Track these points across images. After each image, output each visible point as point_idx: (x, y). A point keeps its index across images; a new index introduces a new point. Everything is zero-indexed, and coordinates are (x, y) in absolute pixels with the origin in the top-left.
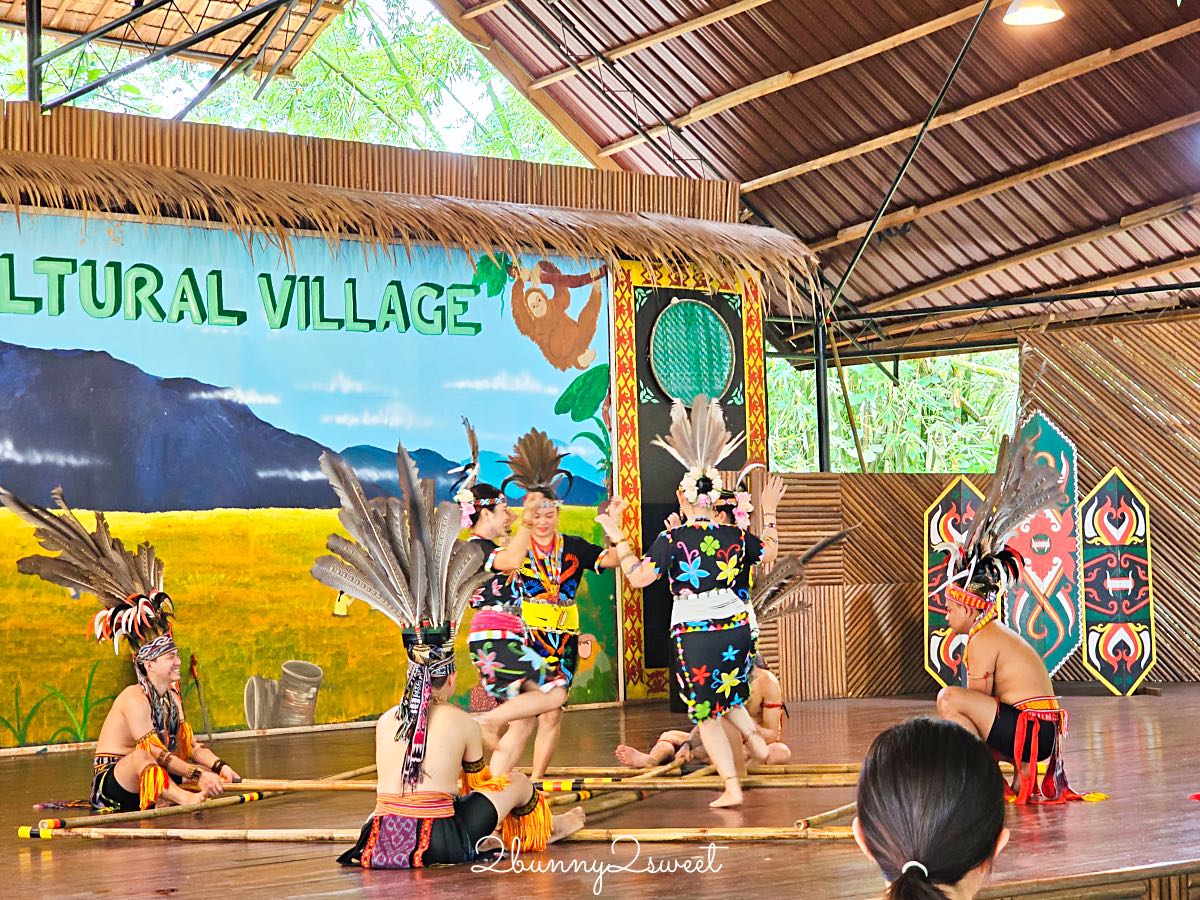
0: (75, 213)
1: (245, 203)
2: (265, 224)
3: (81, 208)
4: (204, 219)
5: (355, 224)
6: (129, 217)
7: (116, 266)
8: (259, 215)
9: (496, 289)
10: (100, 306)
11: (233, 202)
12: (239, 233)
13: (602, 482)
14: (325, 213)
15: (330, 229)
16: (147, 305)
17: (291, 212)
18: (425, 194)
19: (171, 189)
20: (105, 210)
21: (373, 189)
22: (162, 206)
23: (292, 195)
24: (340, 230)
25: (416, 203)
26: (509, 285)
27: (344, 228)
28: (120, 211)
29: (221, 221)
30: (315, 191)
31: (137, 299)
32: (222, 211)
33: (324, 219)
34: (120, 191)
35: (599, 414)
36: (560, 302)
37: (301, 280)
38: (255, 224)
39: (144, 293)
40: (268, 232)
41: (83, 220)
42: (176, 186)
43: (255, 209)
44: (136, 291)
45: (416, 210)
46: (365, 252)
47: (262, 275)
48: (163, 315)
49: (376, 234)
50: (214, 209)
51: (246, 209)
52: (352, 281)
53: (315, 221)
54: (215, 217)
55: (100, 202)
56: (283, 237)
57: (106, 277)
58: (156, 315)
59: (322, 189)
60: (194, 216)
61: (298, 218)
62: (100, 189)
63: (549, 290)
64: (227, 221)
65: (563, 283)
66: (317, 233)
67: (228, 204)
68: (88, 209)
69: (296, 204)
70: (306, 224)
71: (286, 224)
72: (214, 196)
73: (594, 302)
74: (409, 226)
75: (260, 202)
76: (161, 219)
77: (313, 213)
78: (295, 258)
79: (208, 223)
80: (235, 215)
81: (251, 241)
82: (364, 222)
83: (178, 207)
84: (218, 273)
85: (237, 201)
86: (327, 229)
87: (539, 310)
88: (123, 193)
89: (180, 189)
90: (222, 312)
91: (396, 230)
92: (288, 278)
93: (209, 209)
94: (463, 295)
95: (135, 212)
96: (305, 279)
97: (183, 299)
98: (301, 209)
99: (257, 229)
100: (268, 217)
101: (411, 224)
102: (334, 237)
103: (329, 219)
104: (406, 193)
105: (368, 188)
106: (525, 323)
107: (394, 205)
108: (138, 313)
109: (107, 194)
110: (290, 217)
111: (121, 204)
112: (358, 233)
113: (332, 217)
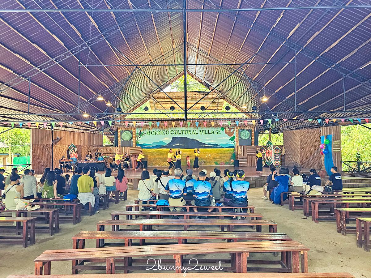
9: (223, 130)
13: (234, 146)
16: (190, 133)
28: (187, 126)
35: (234, 140)
36: (230, 131)
37: (203, 130)
39: (189, 132)
41: (184, 127)
46: (209, 128)
56: (202, 127)
57: (186, 132)
81: (198, 128)
84: (196, 130)
90: (196, 133)
97: (193, 133)
106: (226, 133)
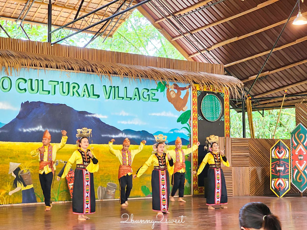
0: (59, 70)
1: (100, 67)
2: (105, 73)
3: (60, 69)
4: (90, 72)
5: (127, 73)
6: (72, 71)
7: (68, 83)
8: (103, 71)
9: (163, 90)
10: (64, 93)
11: (97, 68)
12: (99, 75)
13: (188, 139)
14: (120, 70)
15: (121, 74)
16: (75, 93)
17: (111, 70)
18: (145, 66)
19: (82, 64)
20: (66, 69)
21: (132, 65)
22: (80, 68)
23: (112, 66)
24: (123, 75)
25: (143, 68)
26: (166, 89)
27: (124, 74)
28: (70, 70)
29: (94, 72)
30: (117, 65)
31: (73, 91)
32: (94, 70)
33: (120, 72)
34: (70, 64)
35: (188, 122)
36: (179, 94)
37: (113, 87)
38: (102, 73)
39: (75, 90)
40: (106, 75)
41: (61, 72)
42: (83, 63)
43: (103, 69)
44: (73, 89)
45: (143, 70)
46: (129, 80)
47: (104, 86)
48: (79, 95)
49: (132, 76)
50: (93, 69)
51: (100, 69)
52: (126, 87)
53: (117, 72)
54: (93, 71)
55: (65, 67)
56: (109, 76)
57: (66, 86)
58: (78, 95)
59: (119, 65)
60: (88, 71)
61: (113, 71)
62: (65, 64)
63: (176, 91)
64: (96, 72)
65: (179, 89)
66: (118, 75)
67: (96, 68)
68: (62, 69)
69: (112, 68)
70: (115, 73)
71: (110, 73)
72: (93, 66)
73: (187, 94)
74: (141, 74)
75: (104, 67)
76: (79, 71)
77: (117, 70)
78: (112, 82)
79: (91, 73)
80: (97, 70)
81: (101, 77)
82: (129, 73)
83: (84, 68)
84: (93, 85)
85: (98, 67)
86: (120, 74)
87: (173, 96)
88: (71, 65)
89: (84, 64)
90: (94, 95)
91: (137, 75)
92: (110, 86)
93: (91, 69)
94: (154, 92)
95: (73, 70)
96: (114, 87)
97: (84, 92)
98: (114, 69)
99: (103, 74)
100: (106, 71)
101: (141, 73)
102: (122, 76)
103: (121, 72)
104: (140, 66)
105: (130, 64)
106: (170, 99)
107: (137, 69)
108: (73, 95)
109: (67, 65)
110: (111, 72)
111: (70, 68)
112: (128, 75)
113: (121, 71)
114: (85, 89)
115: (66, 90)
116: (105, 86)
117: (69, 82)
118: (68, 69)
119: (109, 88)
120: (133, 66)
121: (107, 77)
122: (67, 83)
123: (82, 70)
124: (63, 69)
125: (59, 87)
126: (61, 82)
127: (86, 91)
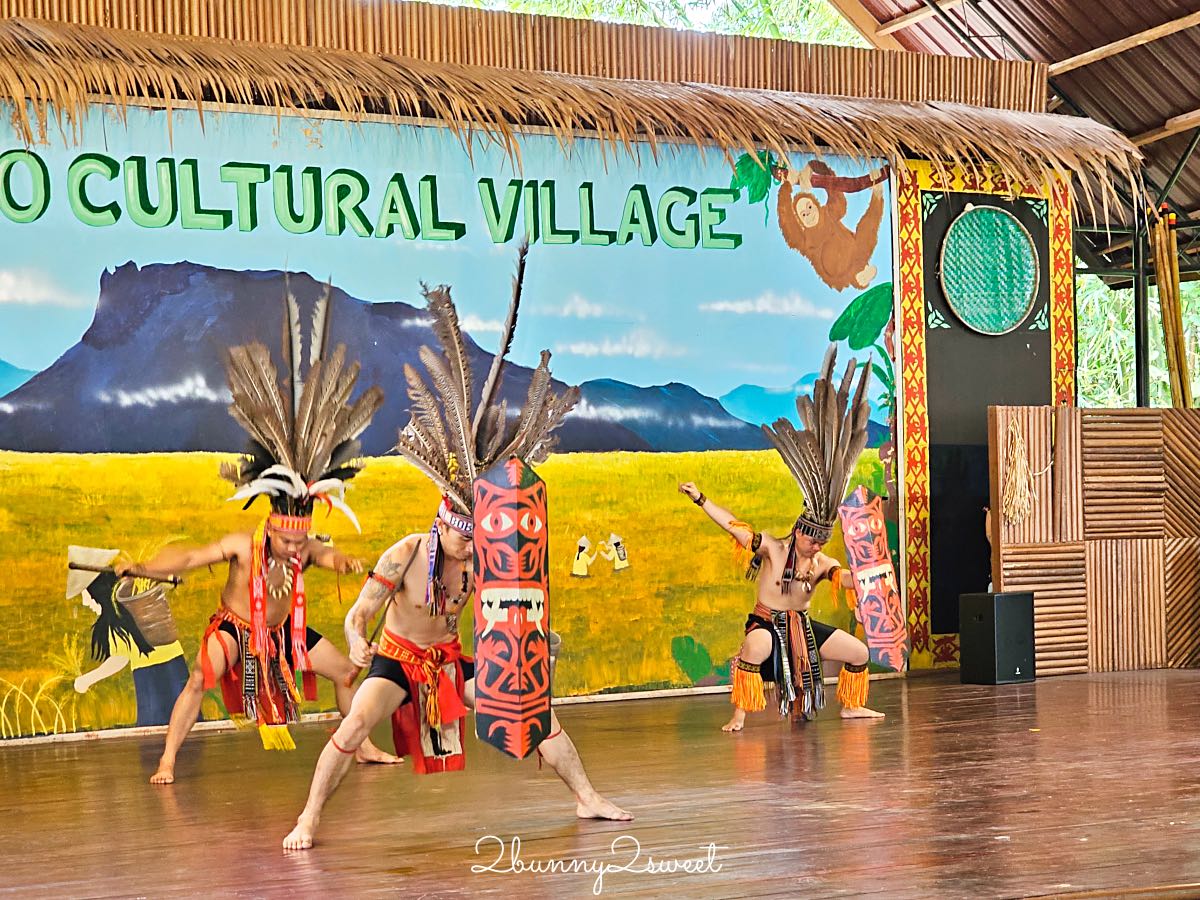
0: (266, 110)
1: (462, 93)
2: (486, 120)
3: (273, 104)
4: (415, 115)
5: (591, 116)
6: (328, 113)
7: (316, 172)
8: (478, 108)
9: (759, 194)
10: (298, 219)
11: (448, 95)
12: (456, 130)
13: (884, 420)
14: (555, 105)
15: (562, 124)
16: (351, 218)
17: (515, 104)
18: (673, 81)
19: (376, 79)
20: (301, 106)
21: (611, 76)
22: (366, 99)
23: (516, 85)
24: (574, 125)
25: (663, 92)
26: (775, 189)
27: (579, 123)
28: (318, 107)
29: (435, 117)
30: (543, 78)
31: (339, 208)
32: (435, 104)
33: (555, 112)
34: (316, 83)
35: (880, 341)
36: (836, 209)
38: (474, 120)
39: (348, 204)
40: (490, 128)
41: (275, 118)
42: (381, 75)
43: (474, 102)
44: (339, 201)
45: (663, 99)
46: (603, 151)
47: (483, 180)
48: (370, 229)
49: (616, 130)
50: (426, 102)
51: (463, 101)
52: (588, 186)
53: (544, 114)
54: (428, 112)
55: (294, 97)
56: (507, 134)
57: (304, 186)
58: (362, 230)
59: (551, 77)
60: (404, 112)
61: (523, 111)
62: (294, 81)
63: (822, 196)
64: (442, 117)
66: (546, 129)
67: (441, 95)
68: (282, 105)
69: (520, 94)
70: (534, 119)
71: (510, 120)
72: (426, 87)
73: (875, 210)
74: (653, 118)
75: (480, 93)
76: (364, 115)
77: (542, 105)
78: (521, 154)
79: (420, 120)
80: (450, 109)
81: (470, 140)
82: (601, 115)
83: (384, 100)
84: (431, 179)
85: (454, 92)
86: (558, 125)
87: (810, 220)
88: (321, 85)
89: (387, 79)
91: (639, 123)
92: (513, 183)
93: (420, 102)
94: (719, 202)
95: (335, 107)
96: (533, 184)
98: (527, 101)
99: (477, 126)
100: (489, 111)
101: (656, 115)
102: (567, 133)
103: (560, 112)
104: (649, 81)
105: (604, 76)
106: (794, 234)
107: (636, 94)
108: (342, 227)
109: (302, 86)
110: (514, 110)
111: (319, 98)
112: (595, 128)
113: (563, 109)
114: (393, 201)
115: (305, 205)
116: (489, 182)
117: (319, 169)
118: (310, 106)
119: (508, 192)
120: (614, 84)
121: (495, 135)
122: (308, 170)
123: (375, 106)
124: (288, 106)
125: (271, 193)
126: (282, 169)
127: (400, 205)
